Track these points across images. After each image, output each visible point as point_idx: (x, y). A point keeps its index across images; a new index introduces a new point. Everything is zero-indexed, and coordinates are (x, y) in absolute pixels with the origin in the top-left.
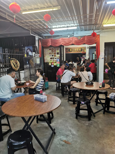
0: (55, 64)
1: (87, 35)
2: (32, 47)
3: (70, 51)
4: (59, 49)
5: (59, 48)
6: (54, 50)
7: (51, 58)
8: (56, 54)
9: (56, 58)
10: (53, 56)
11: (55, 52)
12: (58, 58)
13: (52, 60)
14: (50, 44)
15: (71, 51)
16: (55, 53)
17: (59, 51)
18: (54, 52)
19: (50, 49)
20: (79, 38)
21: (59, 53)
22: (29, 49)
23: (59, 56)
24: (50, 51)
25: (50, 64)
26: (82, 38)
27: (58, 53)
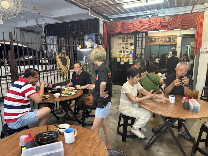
0: (126, 60)
1: (181, 13)
2: (94, 35)
3: (152, 41)
4: (134, 38)
5: (134, 36)
6: (125, 39)
7: (121, 52)
8: (129, 45)
9: (128, 52)
10: (123, 48)
11: (127, 42)
12: (131, 52)
13: (123, 53)
14: (119, 30)
15: (154, 42)
16: (127, 44)
17: (132, 41)
18: (125, 42)
19: (120, 38)
20: (167, 19)
21: (133, 43)
22: (91, 38)
23: (133, 47)
24: (120, 41)
25: (118, 60)
26: (171, 19)
27: (131, 44)
